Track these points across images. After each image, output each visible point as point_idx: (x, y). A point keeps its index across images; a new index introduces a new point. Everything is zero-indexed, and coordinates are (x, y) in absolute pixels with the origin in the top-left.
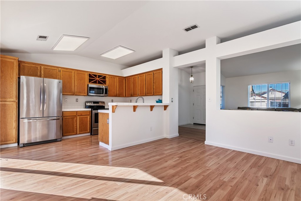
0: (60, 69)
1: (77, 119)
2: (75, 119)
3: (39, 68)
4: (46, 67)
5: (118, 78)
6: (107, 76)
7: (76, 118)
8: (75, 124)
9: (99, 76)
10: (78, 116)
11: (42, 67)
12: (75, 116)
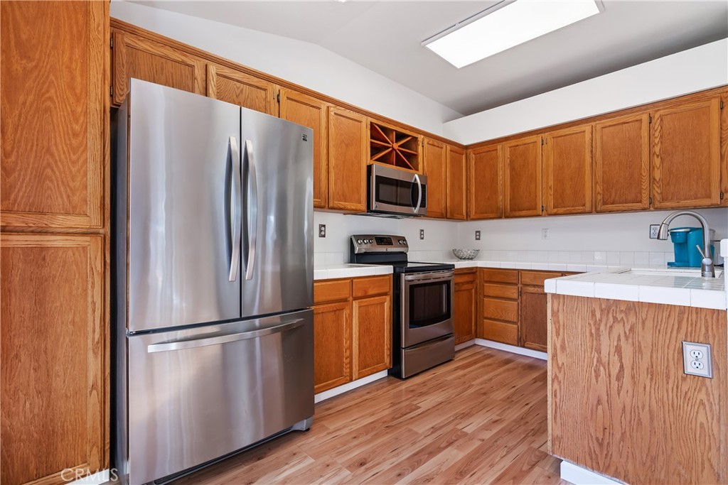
0: (278, 87)
1: (351, 315)
2: (346, 313)
3: (199, 73)
4: (227, 72)
5: (449, 147)
6: (420, 137)
7: (348, 311)
8: (346, 335)
9: (400, 136)
10: (355, 299)
11: (213, 69)
12: (345, 300)
